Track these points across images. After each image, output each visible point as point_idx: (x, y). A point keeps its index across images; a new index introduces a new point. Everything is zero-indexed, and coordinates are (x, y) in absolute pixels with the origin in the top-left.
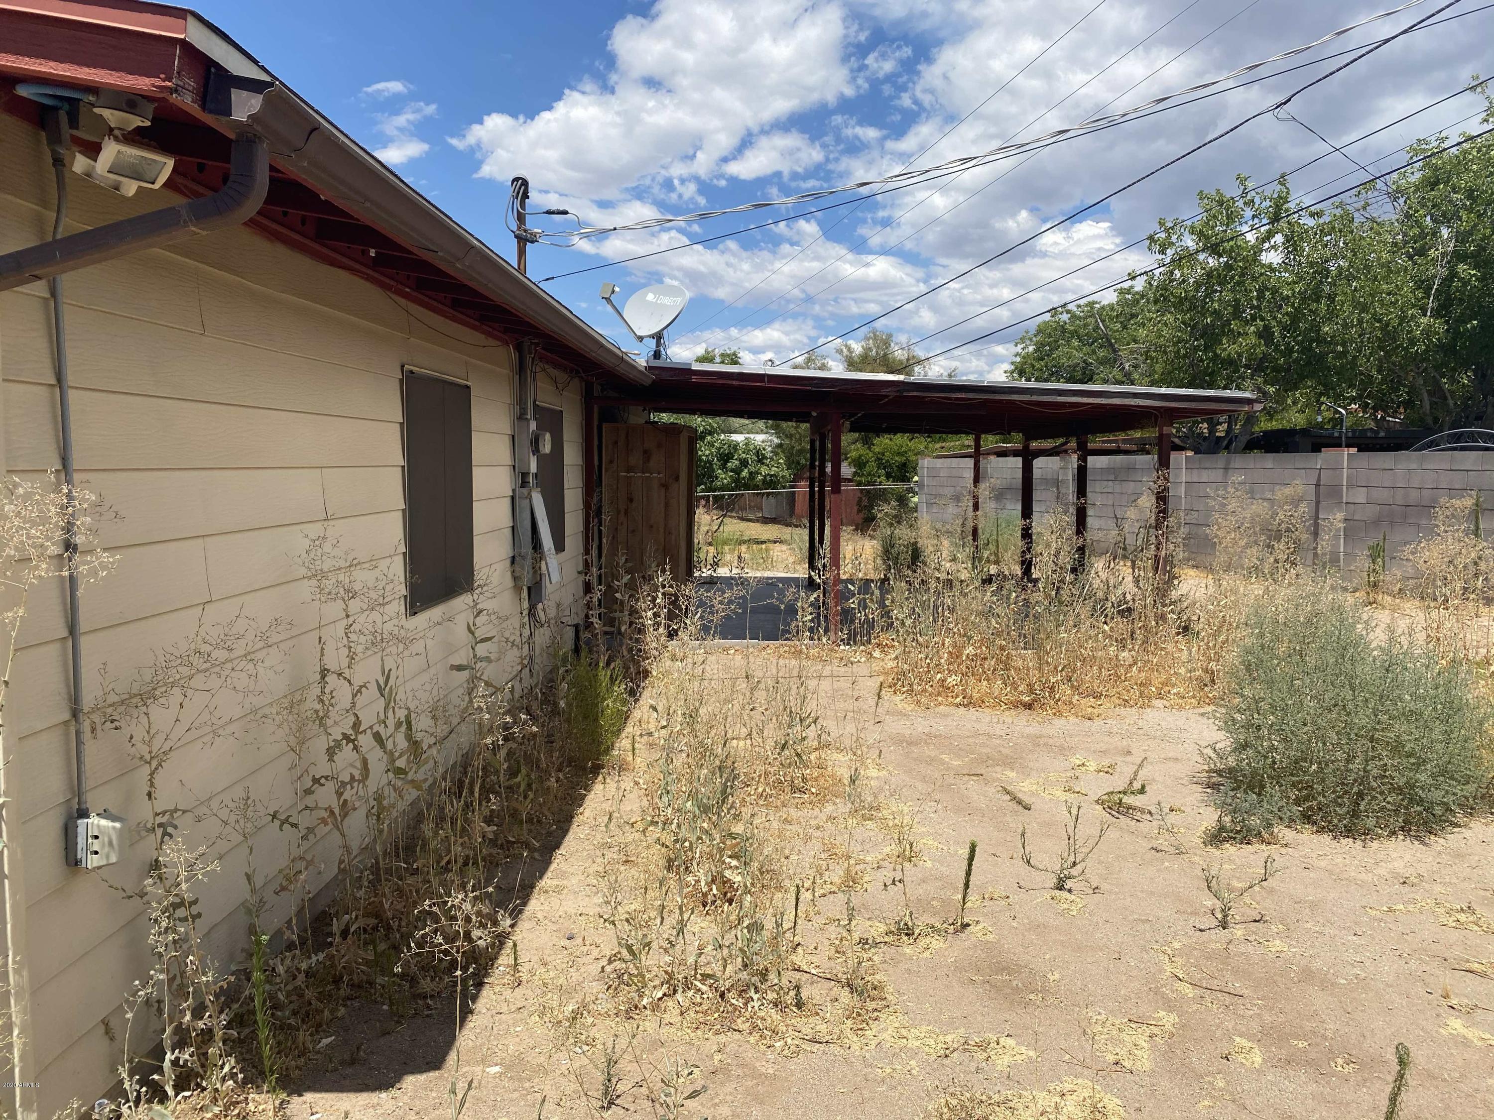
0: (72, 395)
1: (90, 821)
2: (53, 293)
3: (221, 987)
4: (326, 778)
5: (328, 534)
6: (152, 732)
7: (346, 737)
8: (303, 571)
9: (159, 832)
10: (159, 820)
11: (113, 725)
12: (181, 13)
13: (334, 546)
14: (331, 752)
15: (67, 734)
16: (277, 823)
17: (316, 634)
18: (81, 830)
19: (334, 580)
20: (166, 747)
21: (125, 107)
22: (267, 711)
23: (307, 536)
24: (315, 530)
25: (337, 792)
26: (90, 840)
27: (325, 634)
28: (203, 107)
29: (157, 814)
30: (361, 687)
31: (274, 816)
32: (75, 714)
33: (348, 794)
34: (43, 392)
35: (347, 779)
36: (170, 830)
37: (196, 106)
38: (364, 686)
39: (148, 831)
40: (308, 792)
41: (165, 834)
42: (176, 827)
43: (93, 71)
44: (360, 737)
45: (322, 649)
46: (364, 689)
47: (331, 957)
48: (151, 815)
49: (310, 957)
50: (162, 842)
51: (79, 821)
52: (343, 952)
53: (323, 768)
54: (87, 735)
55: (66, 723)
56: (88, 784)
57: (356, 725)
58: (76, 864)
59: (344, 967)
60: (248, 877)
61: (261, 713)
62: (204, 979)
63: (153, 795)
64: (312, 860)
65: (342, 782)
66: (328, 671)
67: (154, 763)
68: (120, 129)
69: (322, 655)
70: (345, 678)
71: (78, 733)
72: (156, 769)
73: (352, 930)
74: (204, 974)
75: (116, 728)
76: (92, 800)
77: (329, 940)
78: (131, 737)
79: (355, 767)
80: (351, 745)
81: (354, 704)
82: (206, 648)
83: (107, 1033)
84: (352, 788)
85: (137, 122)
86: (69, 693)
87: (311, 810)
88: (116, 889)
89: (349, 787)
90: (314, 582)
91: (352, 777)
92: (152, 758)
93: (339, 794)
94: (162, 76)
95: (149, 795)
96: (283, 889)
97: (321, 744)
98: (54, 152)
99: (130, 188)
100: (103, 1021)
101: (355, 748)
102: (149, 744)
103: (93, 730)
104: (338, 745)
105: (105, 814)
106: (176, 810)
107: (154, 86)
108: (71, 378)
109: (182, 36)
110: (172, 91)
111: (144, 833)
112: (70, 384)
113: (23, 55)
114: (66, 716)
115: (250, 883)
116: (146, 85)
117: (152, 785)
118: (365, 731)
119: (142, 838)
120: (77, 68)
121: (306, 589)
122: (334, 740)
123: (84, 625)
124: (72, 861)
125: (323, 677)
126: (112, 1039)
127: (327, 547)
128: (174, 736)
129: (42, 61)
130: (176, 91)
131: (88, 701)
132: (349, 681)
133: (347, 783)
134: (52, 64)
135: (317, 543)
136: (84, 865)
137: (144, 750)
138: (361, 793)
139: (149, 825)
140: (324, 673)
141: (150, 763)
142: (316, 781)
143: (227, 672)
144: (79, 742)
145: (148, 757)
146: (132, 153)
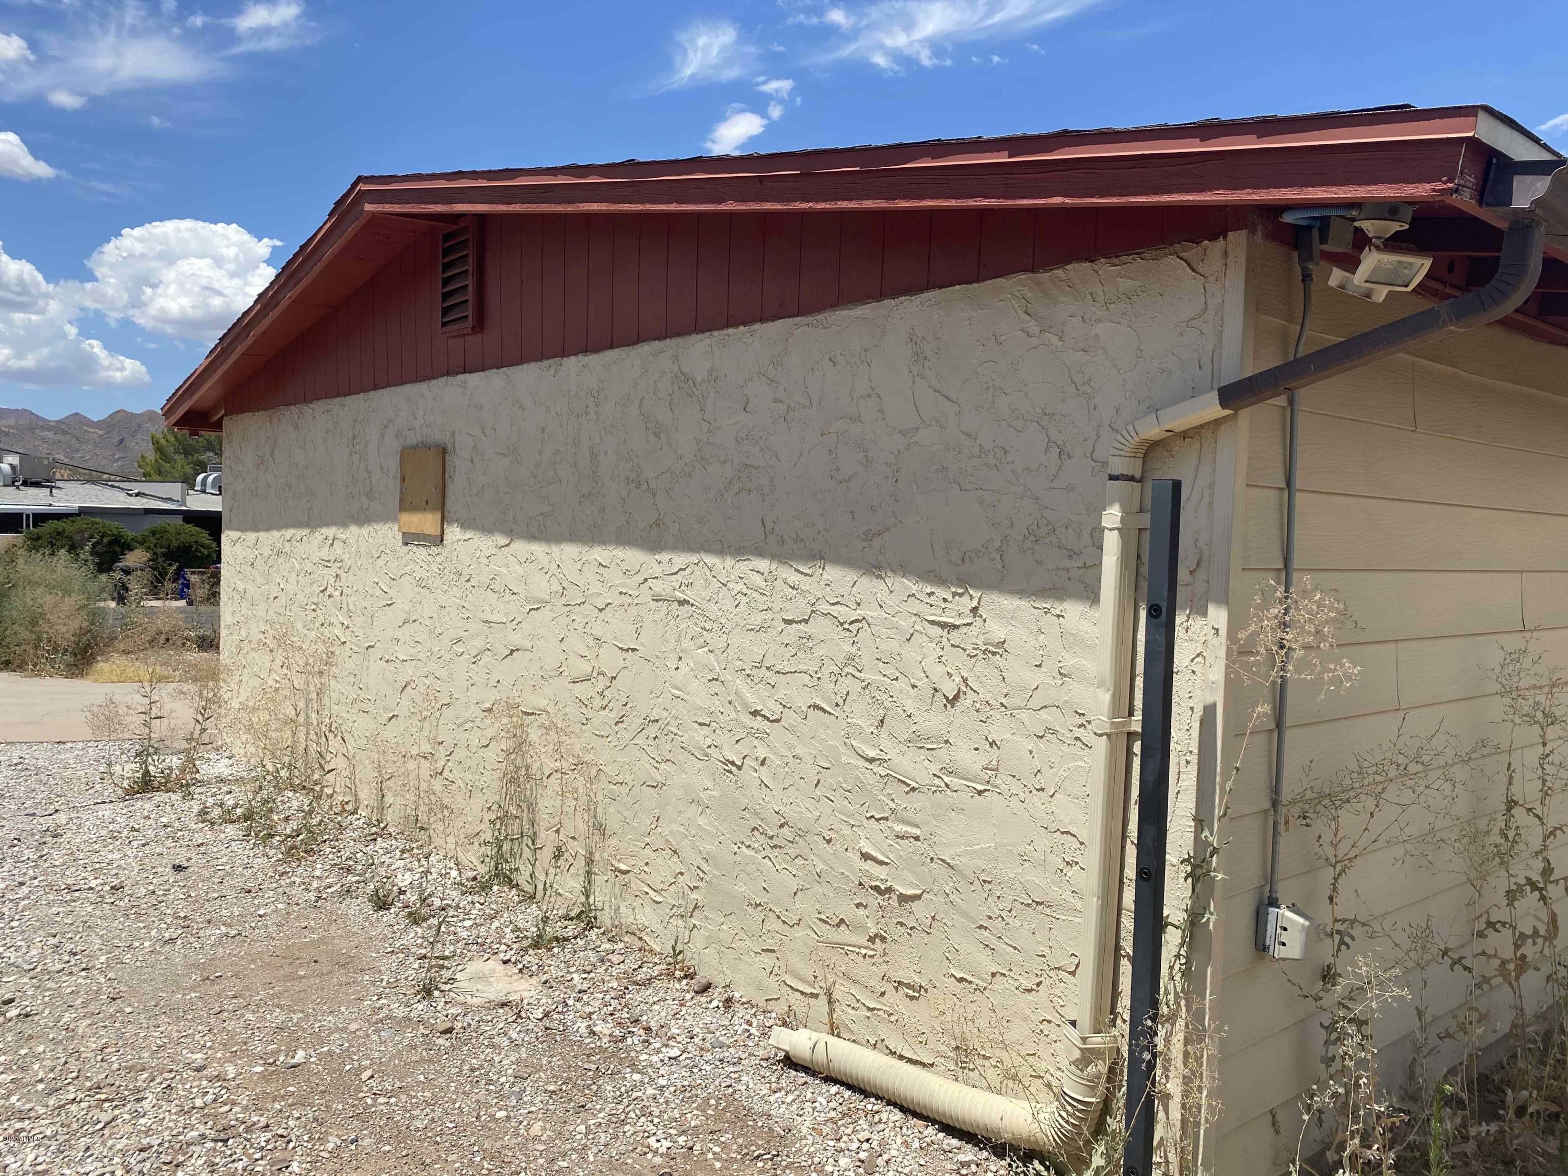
0: (1299, 498)
1: (1281, 912)
2: (1291, 403)
3: (1394, 1123)
4: (1504, 924)
5: (1530, 649)
6: (1340, 835)
7: (1530, 882)
8: (1498, 687)
9: (1337, 938)
10: (1338, 926)
11: (1304, 822)
12: (1469, 111)
13: (1534, 662)
14: (1512, 896)
15: (1266, 821)
16: (1447, 960)
17: (1505, 758)
18: (1271, 918)
19: (1531, 701)
20: (1351, 855)
21: (1387, 215)
22: (1444, 835)
23: (1502, 648)
24: (1514, 642)
25: (1515, 944)
26: (1279, 931)
27: (1515, 758)
28: (1480, 202)
29: (1336, 921)
30: (1556, 829)
31: (1445, 953)
32: (1275, 804)
33: (1529, 950)
34: (1274, 494)
35: (1529, 932)
36: (1347, 939)
37: (1473, 202)
38: (1560, 829)
39: (1327, 935)
40: (1481, 934)
41: (1342, 942)
42: (1353, 939)
43: (1374, 187)
44: (1550, 887)
45: (1511, 777)
46: (1558, 832)
47: (1501, 1132)
48: (1330, 921)
49: (1480, 1124)
50: (1339, 950)
51: (1271, 909)
52: (1517, 1132)
53: (1501, 914)
54: (1282, 828)
55: (1266, 811)
56: (1280, 875)
57: (1547, 871)
58: (1264, 950)
59: (1516, 1150)
60: (1420, 1014)
61: (1439, 836)
62: (1376, 1107)
63: (1335, 900)
64: (1486, 1015)
65: (1521, 934)
66: (1516, 803)
67: (1339, 867)
68: (1379, 238)
69: (1510, 784)
70: (1536, 816)
71: (1275, 823)
72: (1340, 874)
73: (1530, 1110)
74: (1378, 1102)
75: (1307, 826)
76: (1281, 892)
77: (1501, 1112)
78: (1320, 837)
79: (1540, 920)
80: (1537, 894)
81: (1545, 847)
82: (1401, 760)
83: (1274, 1124)
84: (1535, 944)
85: (1395, 227)
86: (1271, 784)
87: (1489, 957)
88: (1294, 984)
89: (1530, 941)
90: (1507, 701)
91: (1536, 933)
92: (1337, 862)
93: (1517, 947)
94: (1444, 179)
95: (1331, 899)
96: (1449, 1035)
97: (1500, 883)
98: (1304, 269)
99: (1381, 294)
100: (1271, 1111)
101: (1543, 898)
102: (1335, 846)
103: (1287, 823)
104: (1520, 889)
105: (1293, 908)
106: (1355, 920)
107: (1434, 190)
108: (1299, 483)
109: (1471, 134)
110: (1451, 192)
111: (1322, 936)
112: (1298, 487)
113: (1307, 186)
114: (1267, 805)
115: (1420, 1020)
116: (1426, 191)
117: (1335, 889)
118: (1557, 881)
119: (1321, 940)
120: (1357, 188)
121: (1497, 707)
122: (1515, 884)
123: (1289, 720)
124: (1261, 947)
125: (1509, 810)
126: (1277, 1132)
127: (1526, 662)
128: (1361, 845)
129: (1325, 188)
130: (1457, 191)
131: (1286, 794)
132: (1540, 819)
133: (1528, 937)
134: (1334, 189)
135: (1514, 656)
136: (1271, 953)
137: (1330, 852)
138: (1547, 952)
139: (1328, 930)
140: (1511, 804)
141: (1334, 867)
142: (1490, 925)
143: (1422, 789)
144: (1276, 833)
145: (1333, 861)
146: (1390, 259)
